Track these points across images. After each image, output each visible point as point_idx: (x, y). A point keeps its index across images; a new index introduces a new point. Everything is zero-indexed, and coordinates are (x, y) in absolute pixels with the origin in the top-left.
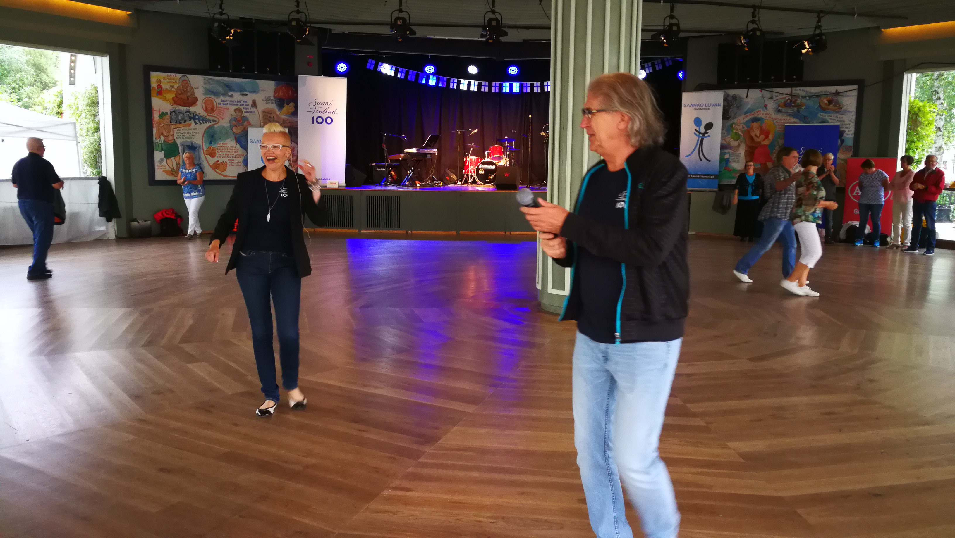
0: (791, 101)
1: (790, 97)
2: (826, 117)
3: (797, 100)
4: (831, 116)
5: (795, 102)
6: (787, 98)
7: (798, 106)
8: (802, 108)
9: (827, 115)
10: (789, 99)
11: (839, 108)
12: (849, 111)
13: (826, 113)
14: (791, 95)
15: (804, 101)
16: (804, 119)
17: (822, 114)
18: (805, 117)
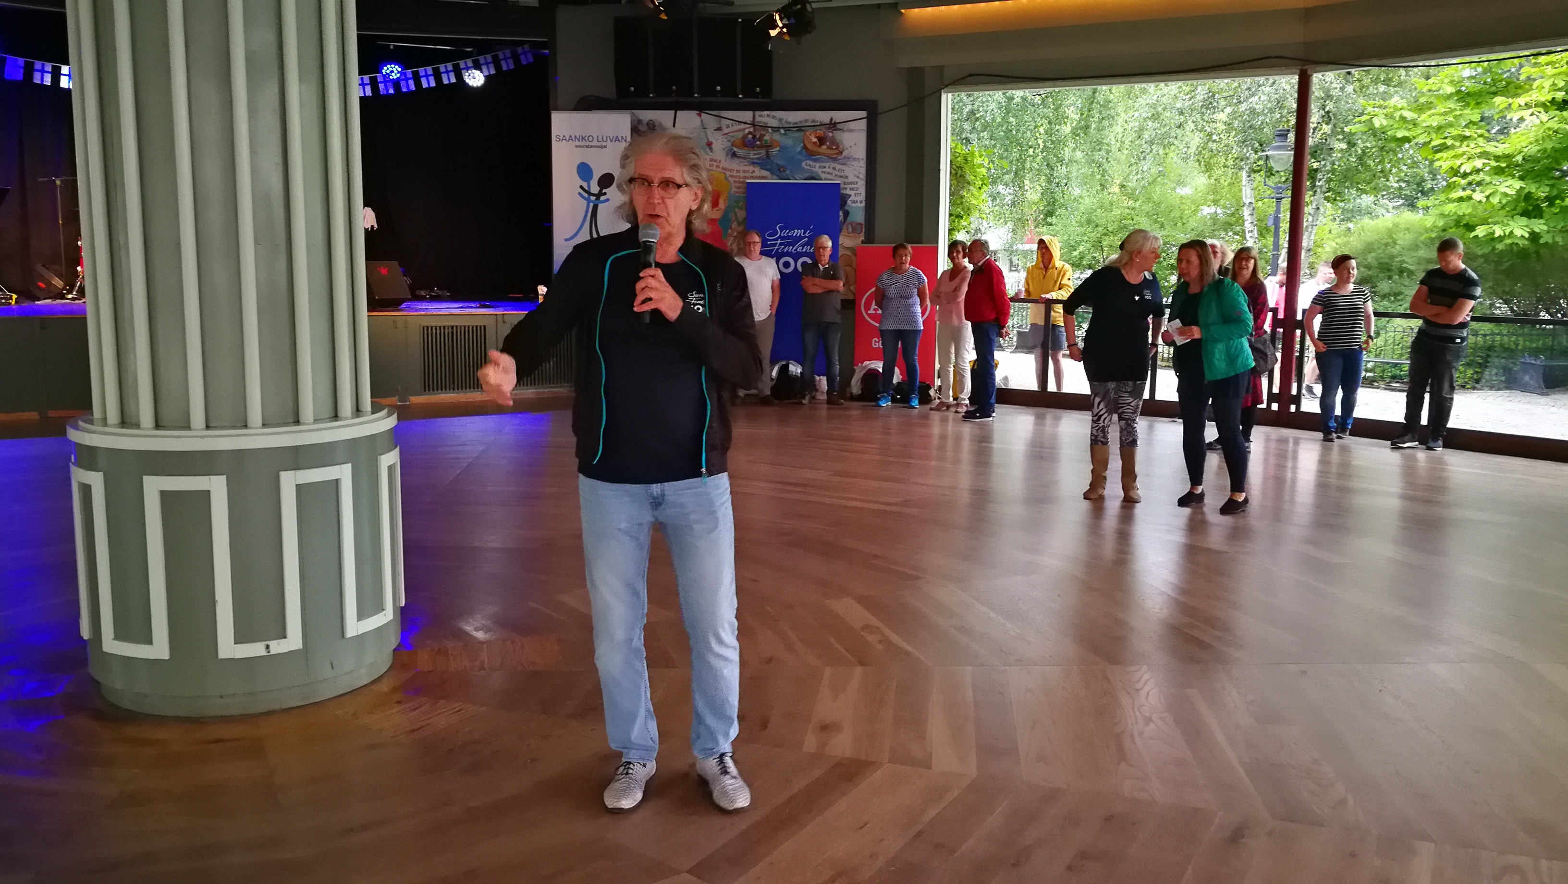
0: (754, 137)
1: (752, 130)
2: (817, 168)
3: (764, 135)
4: (825, 167)
5: (760, 139)
6: (747, 131)
7: (768, 146)
8: (775, 151)
9: (818, 165)
10: (750, 133)
11: (837, 153)
12: (855, 159)
13: (816, 160)
14: (753, 124)
15: (776, 137)
16: (778, 171)
17: (809, 162)
18: (779, 167)
